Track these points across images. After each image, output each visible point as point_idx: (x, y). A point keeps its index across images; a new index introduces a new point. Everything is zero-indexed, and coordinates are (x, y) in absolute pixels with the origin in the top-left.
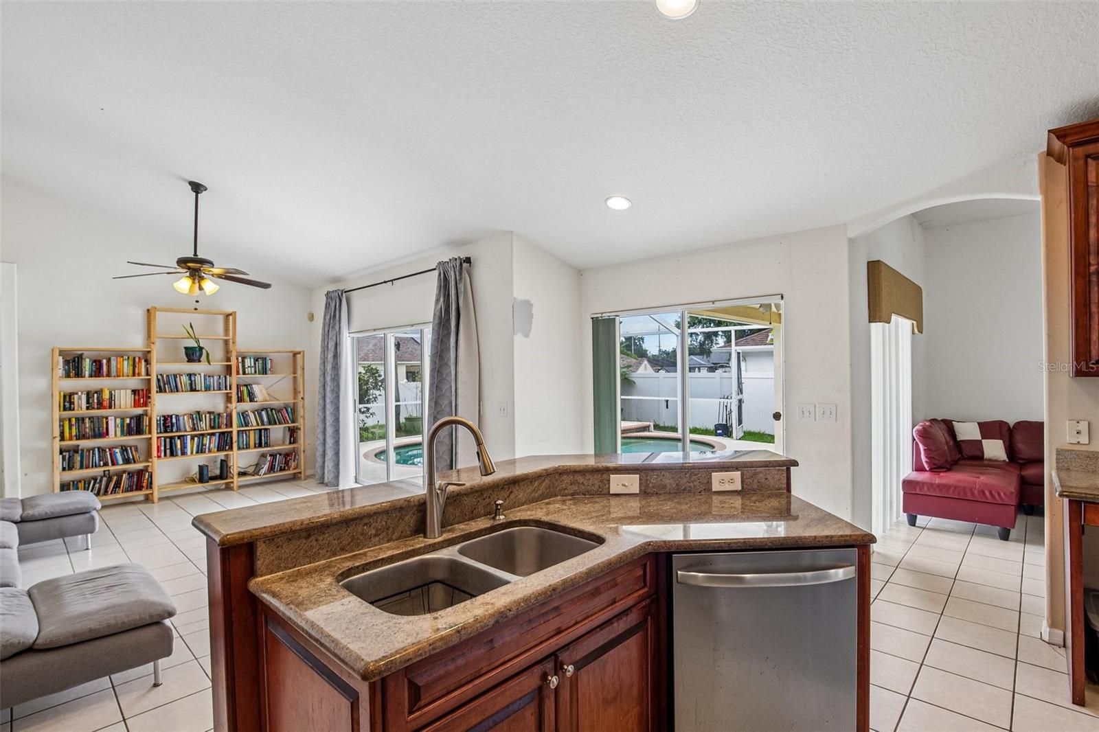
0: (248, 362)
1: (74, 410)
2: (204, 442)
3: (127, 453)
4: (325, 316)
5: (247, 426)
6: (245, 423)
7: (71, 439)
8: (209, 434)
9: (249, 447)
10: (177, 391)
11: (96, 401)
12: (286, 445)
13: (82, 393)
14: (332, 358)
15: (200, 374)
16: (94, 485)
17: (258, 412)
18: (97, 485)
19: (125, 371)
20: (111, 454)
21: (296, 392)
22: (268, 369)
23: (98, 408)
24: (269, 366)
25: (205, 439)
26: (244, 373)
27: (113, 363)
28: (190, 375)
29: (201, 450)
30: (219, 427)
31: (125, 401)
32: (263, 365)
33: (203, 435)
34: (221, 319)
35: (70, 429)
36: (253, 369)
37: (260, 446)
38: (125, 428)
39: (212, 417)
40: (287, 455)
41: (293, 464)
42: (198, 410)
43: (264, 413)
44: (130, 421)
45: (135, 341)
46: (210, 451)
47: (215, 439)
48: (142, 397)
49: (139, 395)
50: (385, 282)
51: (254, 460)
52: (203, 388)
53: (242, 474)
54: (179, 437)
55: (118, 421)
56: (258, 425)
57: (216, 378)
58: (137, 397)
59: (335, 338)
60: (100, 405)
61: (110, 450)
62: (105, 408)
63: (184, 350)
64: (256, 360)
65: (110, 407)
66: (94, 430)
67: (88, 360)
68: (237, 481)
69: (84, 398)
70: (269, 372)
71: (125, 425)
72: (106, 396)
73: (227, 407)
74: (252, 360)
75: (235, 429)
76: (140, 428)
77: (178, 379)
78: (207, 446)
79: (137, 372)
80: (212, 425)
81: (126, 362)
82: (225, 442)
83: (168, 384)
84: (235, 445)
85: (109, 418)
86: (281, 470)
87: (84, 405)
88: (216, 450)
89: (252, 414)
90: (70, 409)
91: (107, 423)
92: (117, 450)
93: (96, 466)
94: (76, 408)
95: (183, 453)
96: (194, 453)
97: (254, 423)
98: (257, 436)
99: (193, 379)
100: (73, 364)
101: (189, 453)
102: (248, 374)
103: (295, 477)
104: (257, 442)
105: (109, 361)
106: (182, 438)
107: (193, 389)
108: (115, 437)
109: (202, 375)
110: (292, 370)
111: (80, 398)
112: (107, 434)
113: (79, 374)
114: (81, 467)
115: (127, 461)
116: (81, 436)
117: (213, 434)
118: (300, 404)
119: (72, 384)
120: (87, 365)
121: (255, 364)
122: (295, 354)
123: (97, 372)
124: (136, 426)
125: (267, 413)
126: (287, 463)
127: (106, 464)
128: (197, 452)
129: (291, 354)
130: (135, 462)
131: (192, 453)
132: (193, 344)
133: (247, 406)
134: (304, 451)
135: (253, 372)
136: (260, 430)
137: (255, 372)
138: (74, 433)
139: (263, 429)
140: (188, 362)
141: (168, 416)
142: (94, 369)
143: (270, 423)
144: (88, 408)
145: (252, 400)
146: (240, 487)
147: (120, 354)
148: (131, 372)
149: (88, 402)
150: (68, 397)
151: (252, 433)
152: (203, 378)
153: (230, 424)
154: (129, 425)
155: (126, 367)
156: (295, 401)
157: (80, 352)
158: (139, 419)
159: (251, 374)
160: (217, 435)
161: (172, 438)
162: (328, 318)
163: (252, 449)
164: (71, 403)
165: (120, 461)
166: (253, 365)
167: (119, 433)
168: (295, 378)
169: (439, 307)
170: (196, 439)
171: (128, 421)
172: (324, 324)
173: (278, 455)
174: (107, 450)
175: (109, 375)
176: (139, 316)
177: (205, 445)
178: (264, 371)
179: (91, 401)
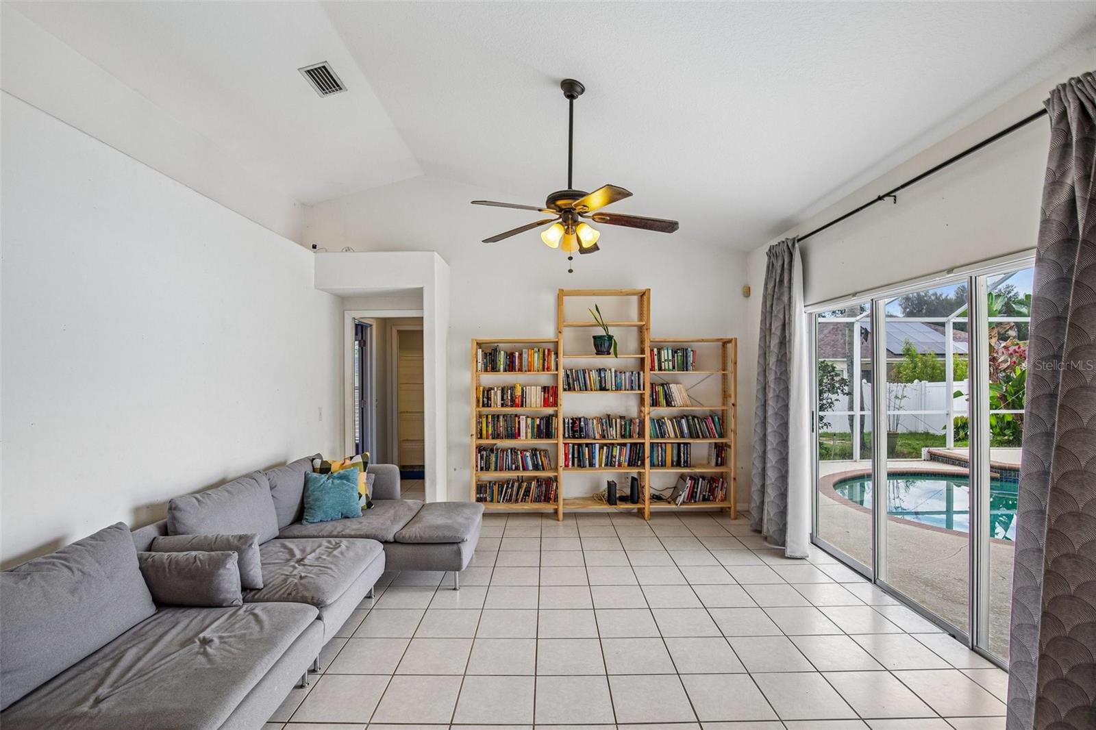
0: (665, 354)
1: (491, 406)
2: (614, 454)
3: (537, 458)
4: (766, 284)
5: (663, 437)
6: (661, 433)
7: (487, 438)
8: (619, 444)
9: (665, 466)
10: (586, 390)
11: (509, 398)
12: (712, 468)
13: (497, 389)
14: (777, 346)
15: (610, 370)
16: (506, 490)
17: (677, 419)
18: (509, 490)
19: (536, 364)
20: (522, 457)
21: (725, 395)
22: (689, 364)
23: (512, 406)
24: (690, 359)
25: (615, 449)
26: (660, 369)
27: (525, 356)
28: (599, 371)
29: (610, 463)
30: (631, 436)
31: (535, 397)
32: (683, 357)
33: (613, 444)
34: (635, 299)
35: (487, 426)
36: (671, 363)
37: (678, 464)
38: (536, 430)
39: (623, 423)
40: (713, 480)
41: (720, 494)
42: (609, 413)
43: (683, 421)
44: (540, 422)
45: (547, 332)
46: (620, 465)
47: (626, 451)
48: (550, 394)
49: (548, 393)
50: (880, 198)
51: (672, 482)
52: (614, 386)
53: (657, 498)
54: (587, 445)
55: (529, 421)
56: (676, 437)
57: (628, 374)
58: (546, 395)
59: (781, 316)
60: (514, 404)
61: (521, 453)
62: (517, 406)
63: (592, 340)
64: (675, 352)
65: (522, 406)
66: (507, 430)
67: (502, 352)
68: (649, 507)
69: (499, 393)
70: (690, 368)
71: (536, 426)
72: (518, 393)
73: (641, 411)
74: (670, 352)
75: (647, 441)
76: (549, 430)
77: (587, 375)
78: (617, 459)
79: (546, 367)
80: (623, 433)
81: (536, 355)
82: (636, 458)
83: (576, 381)
84: (647, 461)
85: (521, 417)
86: (705, 499)
87: (499, 402)
88: (626, 464)
89: (670, 422)
90: (488, 406)
91: (519, 422)
92: (528, 454)
93: (509, 470)
94: (492, 405)
95: (592, 465)
96: (603, 465)
97: (672, 435)
98: (675, 452)
99: (603, 375)
100: (490, 356)
101: (597, 466)
102: (665, 370)
103: (722, 513)
104: (675, 459)
105: (521, 355)
106: (590, 446)
107: (603, 389)
108: (526, 440)
109: (613, 370)
110: (720, 367)
111: (496, 394)
112: (519, 435)
113: (494, 369)
114: (496, 470)
115: (536, 467)
116: (496, 436)
117: (625, 445)
118: (731, 412)
119: (489, 379)
120: (502, 359)
121: (673, 357)
122: (725, 343)
123: (510, 367)
124: (545, 429)
125: (688, 421)
126: (712, 491)
127: (517, 468)
128: (606, 465)
129: (720, 344)
130: (543, 469)
131: (600, 465)
132: (600, 332)
133: (663, 411)
134: (735, 479)
135: (671, 367)
136: (679, 444)
137: (674, 368)
138: (490, 432)
139: (683, 443)
140: (597, 354)
141: (576, 419)
142: (508, 362)
143: (691, 436)
144: (502, 405)
145: (669, 404)
146: (655, 514)
147: (533, 345)
148: (541, 367)
149: (503, 399)
150: (486, 392)
151: (669, 447)
152: (613, 374)
153: (641, 434)
154: (539, 426)
155: (536, 360)
156: (723, 408)
157: (496, 344)
158: (548, 420)
159: (669, 370)
160: (629, 446)
161: (579, 445)
162: (771, 286)
163: (668, 468)
164: (489, 399)
165: (531, 467)
166: (670, 358)
167: (529, 435)
168: (724, 376)
169: (1063, 196)
170: (605, 448)
171: (538, 422)
172: (765, 297)
173: (701, 480)
174: (519, 452)
175: (520, 370)
176: (550, 300)
177: (615, 458)
178: (684, 367)
179: (505, 398)
